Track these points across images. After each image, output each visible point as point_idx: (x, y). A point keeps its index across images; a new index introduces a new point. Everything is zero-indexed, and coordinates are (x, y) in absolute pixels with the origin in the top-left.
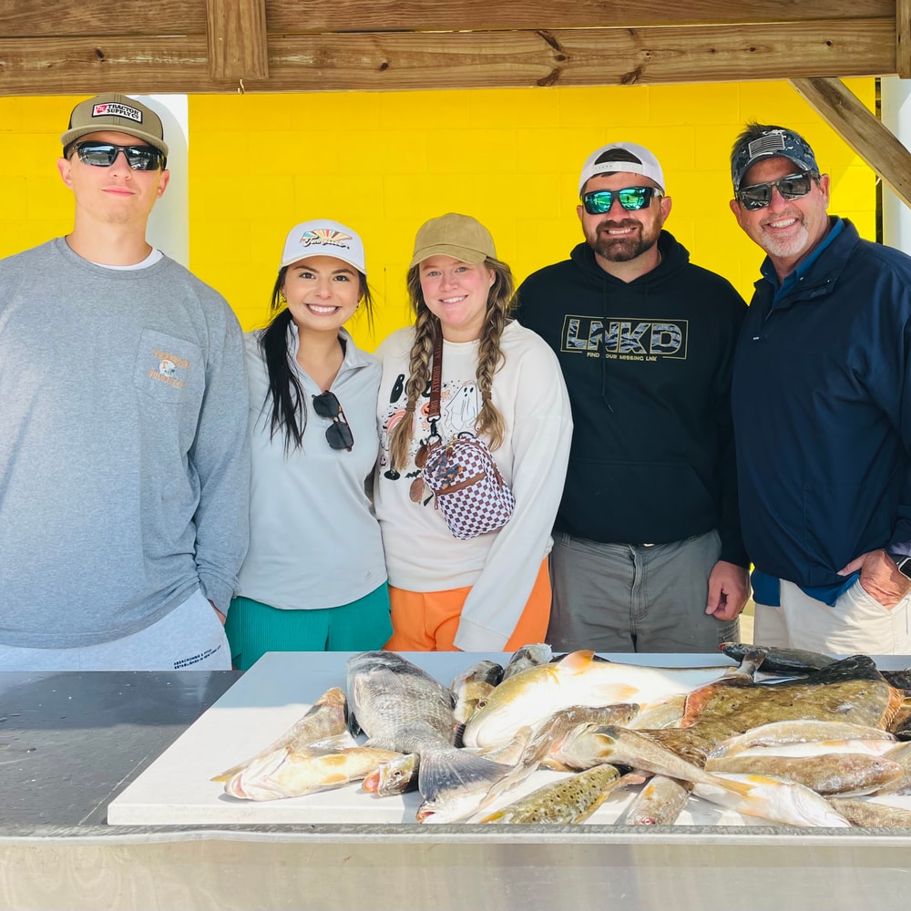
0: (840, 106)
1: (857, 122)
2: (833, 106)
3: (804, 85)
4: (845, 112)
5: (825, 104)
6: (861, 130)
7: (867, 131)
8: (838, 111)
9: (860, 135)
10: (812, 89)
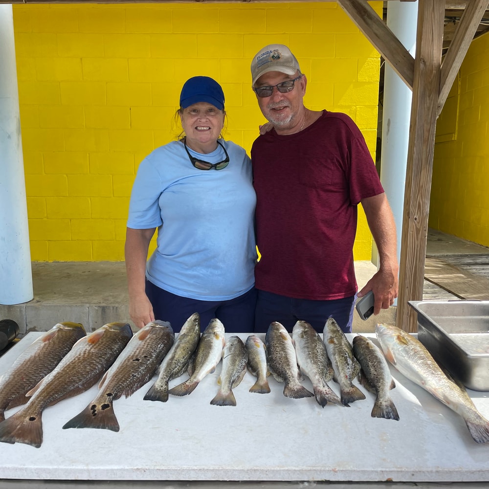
0: (366, 17)
1: (375, 27)
2: (362, 17)
3: (347, 4)
4: (369, 21)
5: (357, 15)
6: (376, 31)
7: (380, 32)
8: (364, 20)
9: (376, 35)
10: (351, 7)
